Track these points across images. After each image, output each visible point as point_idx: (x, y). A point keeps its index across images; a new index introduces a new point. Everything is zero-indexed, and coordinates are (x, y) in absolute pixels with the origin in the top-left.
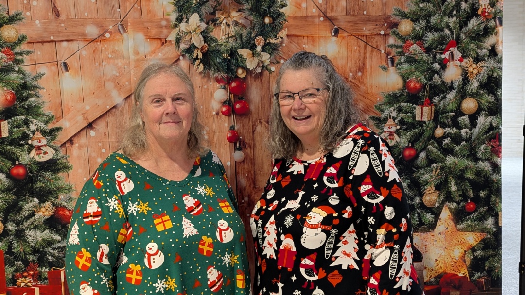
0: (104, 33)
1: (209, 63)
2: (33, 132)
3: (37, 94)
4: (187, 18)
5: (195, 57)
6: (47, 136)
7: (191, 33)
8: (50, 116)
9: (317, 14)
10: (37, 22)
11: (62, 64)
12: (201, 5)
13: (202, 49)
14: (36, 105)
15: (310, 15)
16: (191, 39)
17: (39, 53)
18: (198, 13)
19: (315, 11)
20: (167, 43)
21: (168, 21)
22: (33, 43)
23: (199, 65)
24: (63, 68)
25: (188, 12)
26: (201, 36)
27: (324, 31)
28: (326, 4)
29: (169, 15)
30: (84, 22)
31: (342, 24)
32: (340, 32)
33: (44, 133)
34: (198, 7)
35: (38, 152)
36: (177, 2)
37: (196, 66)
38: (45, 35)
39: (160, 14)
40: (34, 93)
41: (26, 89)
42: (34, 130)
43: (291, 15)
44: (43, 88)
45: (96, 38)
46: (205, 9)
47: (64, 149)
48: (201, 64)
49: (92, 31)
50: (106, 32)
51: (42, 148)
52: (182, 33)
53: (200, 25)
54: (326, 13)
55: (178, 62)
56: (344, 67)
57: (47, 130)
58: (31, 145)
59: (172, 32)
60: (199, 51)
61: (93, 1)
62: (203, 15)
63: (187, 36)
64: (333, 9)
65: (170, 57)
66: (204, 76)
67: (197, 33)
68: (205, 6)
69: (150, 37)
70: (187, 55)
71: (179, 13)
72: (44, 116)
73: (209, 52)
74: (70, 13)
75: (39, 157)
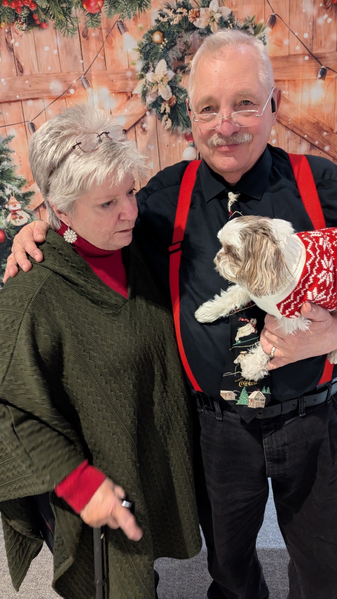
0: (68, 88)
1: (178, 118)
2: (9, 197)
3: (9, 157)
4: (153, 67)
5: (162, 112)
6: (21, 200)
7: (158, 84)
8: (22, 180)
9: (301, 52)
10: (3, 80)
11: (30, 125)
12: (168, 50)
13: (170, 101)
14: (8, 169)
15: (292, 53)
16: (158, 90)
17: (7, 114)
18: (166, 59)
19: (299, 48)
20: (133, 97)
21: (133, 71)
22: (1, 103)
23: (167, 120)
24: (31, 129)
25: (155, 59)
26: (168, 87)
27: (309, 72)
28: (313, 39)
29: (134, 64)
30: (47, 77)
31: (331, 63)
32: (327, 73)
33: (18, 197)
34: (165, 53)
35: (14, 216)
36: (143, 48)
37: (163, 121)
38: (11, 94)
39: (125, 64)
40: (5, 156)
42: (9, 195)
44: (14, 152)
45: (61, 95)
46: (173, 54)
47: (38, 213)
48: (169, 120)
49: (56, 87)
50: (70, 87)
51: (17, 212)
52: (149, 85)
53: (167, 74)
54: (312, 50)
55: (145, 118)
56: (329, 116)
57: (21, 195)
58: (7, 210)
59: (138, 84)
60: (167, 105)
61: (55, 52)
62: (170, 61)
63: (154, 87)
64: (320, 45)
65: (136, 113)
66: (173, 134)
67: (164, 83)
68: (172, 50)
69: (116, 91)
70: (154, 110)
71: (145, 61)
72: (17, 181)
73: (177, 106)
74: (33, 67)
75: (15, 221)
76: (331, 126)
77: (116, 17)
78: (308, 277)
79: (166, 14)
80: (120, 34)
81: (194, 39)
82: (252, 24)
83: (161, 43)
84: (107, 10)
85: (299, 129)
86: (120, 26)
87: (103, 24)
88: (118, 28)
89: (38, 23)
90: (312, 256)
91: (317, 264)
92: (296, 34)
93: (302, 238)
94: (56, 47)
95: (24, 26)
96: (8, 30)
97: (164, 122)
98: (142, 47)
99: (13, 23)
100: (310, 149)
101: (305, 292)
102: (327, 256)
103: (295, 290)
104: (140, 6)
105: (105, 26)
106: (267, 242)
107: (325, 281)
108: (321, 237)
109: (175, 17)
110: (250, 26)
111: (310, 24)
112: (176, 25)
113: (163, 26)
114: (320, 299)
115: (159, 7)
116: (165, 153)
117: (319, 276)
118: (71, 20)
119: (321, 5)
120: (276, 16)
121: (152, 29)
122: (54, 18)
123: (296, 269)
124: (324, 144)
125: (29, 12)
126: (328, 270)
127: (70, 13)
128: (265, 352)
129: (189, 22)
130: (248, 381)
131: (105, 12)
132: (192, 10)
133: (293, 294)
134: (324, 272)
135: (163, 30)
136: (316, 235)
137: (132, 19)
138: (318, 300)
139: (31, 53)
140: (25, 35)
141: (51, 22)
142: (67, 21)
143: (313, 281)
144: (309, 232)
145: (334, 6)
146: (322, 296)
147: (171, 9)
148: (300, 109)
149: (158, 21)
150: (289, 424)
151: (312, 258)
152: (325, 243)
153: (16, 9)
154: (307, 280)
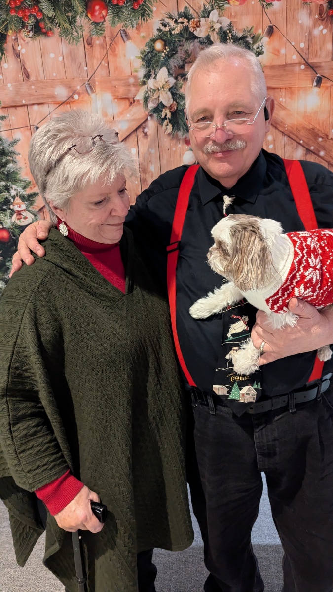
0: (73, 94)
1: (178, 123)
2: (14, 198)
3: (14, 159)
4: (155, 74)
5: (163, 117)
6: (26, 201)
7: (159, 90)
8: (27, 181)
9: (297, 61)
10: (9, 85)
12: (169, 58)
13: (171, 107)
14: (14, 171)
15: (289, 62)
16: (159, 97)
17: (13, 118)
18: (167, 67)
19: (295, 58)
20: (135, 103)
21: (135, 78)
22: (7, 107)
23: (168, 125)
25: (156, 66)
26: (169, 93)
27: (305, 80)
28: (308, 49)
29: (136, 71)
30: (53, 83)
31: (326, 72)
32: (323, 82)
33: (23, 198)
34: (166, 60)
35: (19, 217)
36: (145, 56)
38: (18, 99)
39: (127, 72)
40: (11, 159)
41: (5, 155)
42: (14, 196)
43: (268, 64)
44: (19, 154)
45: (66, 101)
46: (174, 62)
47: (42, 214)
48: (170, 125)
49: (61, 92)
50: (74, 92)
51: (23, 213)
52: (151, 91)
53: (168, 81)
54: (308, 59)
55: (146, 123)
56: (325, 123)
57: (26, 196)
58: (12, 210)
59: (140, 90)
60: (168, 110)
61: (61, 59)
62: (171, 68)
63: (155, 93)
64: (316, 54)
65: (138, 118)
66: (173, 138)
67: (165, 90)
68: (174, 59)
69: (118, 97)
70: (155, 115)
71: (147, 68)
72: (22, 182)
73: (178, 111)
74: (39, 74)
75: (20, 221)
76: (326, 133)
77: (119, 26)
78: (296, 274)
79: (168, 23)
80: (123, 42)
81: (195, 47)
82: (250, 34)
83: (163, 52)
84: (111, 19)
85: (295, 135)
86: (123, 35)
87: (107, 33)
88: (122, 36)
89: (44, 30)
90: (299, 254)
91: (304, 262)
92: (293, 44)
93: (291, 238)
94: (61, 55)
95: (31, 34)
96: (15, 37)
97: (165, 127)
98: (144, 54)
99: (20, 30)
100: (306, 154)
101: (293, 288)
102: (314, 255)
103: (282, 286)
104: (143, 16)
105: (109, 35)
106: (255, 240)
107: (312, 278)
108: (309, 237)
109: (176, 27)
110: (248, 35)
111: (306, 34)
112: (177, 34)
113: (165, 35)
114: (307, 295)
115: (161, 17)
116: (165, 157)
117: (306, 274)
118: (76, 28)
119: (317, 16)
120: (274, 26)
121: (154, 38)
122: (59, 26)
123: (284, 266)
124: (320, 149)
125: (35, 21)
126: (315, 268)
127: (75, 22)
128: (255, 347)
129: (190, 32)
130: (239, 375)
131: (109, 21)
132: (192, 20)
133: (281, 290)
134: (311, 270)
135: (164, 39)
136: (305, 235)
137: (134, 28)
138: (305, 296)
139: (37, 59)
140: (32, 42)
141: (57, 30)
142: (72, 29)
143: (300, 278)
144: (298, 232)
145: (329, 18)
146: (309, 292)
147: (173, 19)
148: (296, 115)
149: (159, 30)
150: (279, 419)
151: (300, 256)
152: (312, 243)
153: (23, 17)
154: (294, 277)
